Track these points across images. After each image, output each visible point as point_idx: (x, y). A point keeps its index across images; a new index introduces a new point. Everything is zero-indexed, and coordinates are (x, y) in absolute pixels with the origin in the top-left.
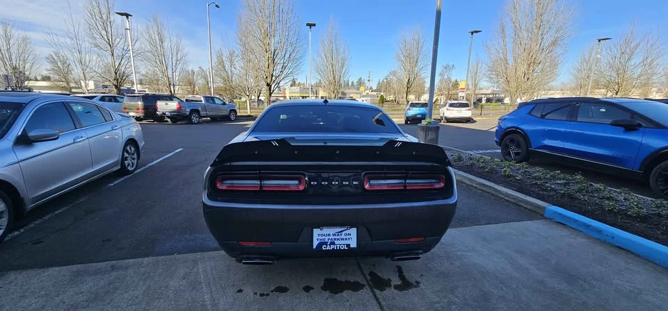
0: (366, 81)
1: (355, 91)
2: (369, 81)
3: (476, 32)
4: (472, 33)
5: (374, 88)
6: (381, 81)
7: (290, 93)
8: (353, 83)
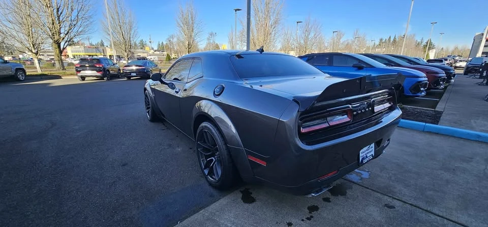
0: (148, 43)
1: (141, 50)
2: (150, 42)
3: (239, 10)
4: (236, 10)
5: (156, 48)
6: (161, 43)
7: (72, 52)
8: (135, 44)
